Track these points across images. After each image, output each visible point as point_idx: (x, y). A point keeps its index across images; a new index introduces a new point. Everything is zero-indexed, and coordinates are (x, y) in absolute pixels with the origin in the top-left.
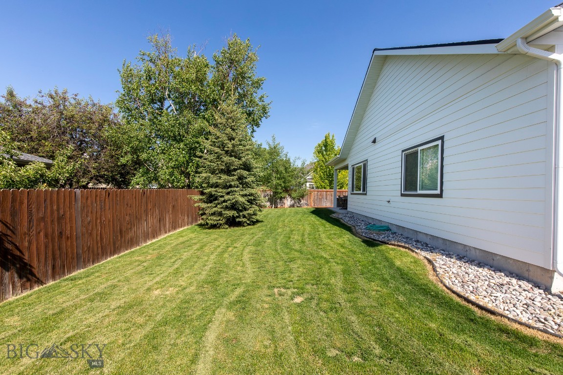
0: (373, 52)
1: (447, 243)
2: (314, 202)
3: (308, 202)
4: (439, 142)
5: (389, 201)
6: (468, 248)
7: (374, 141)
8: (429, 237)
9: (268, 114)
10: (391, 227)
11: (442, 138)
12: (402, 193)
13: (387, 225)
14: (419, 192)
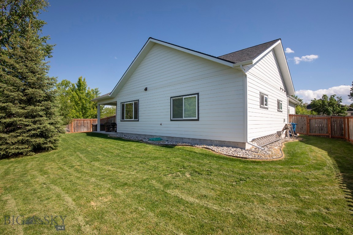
0: (149, 39)
1: (202, 140)
2: (74, 128)
3: (69, 129)
4: (196, 96)
5: (161, 124)
6: (213, 141)
7: (146, 89)
8: (190, 140)
9: (51, 54)
10: (162, 138)
11: (198, 94)
12: (172, 119)
13: (159, 137)
14: (184, 118)
